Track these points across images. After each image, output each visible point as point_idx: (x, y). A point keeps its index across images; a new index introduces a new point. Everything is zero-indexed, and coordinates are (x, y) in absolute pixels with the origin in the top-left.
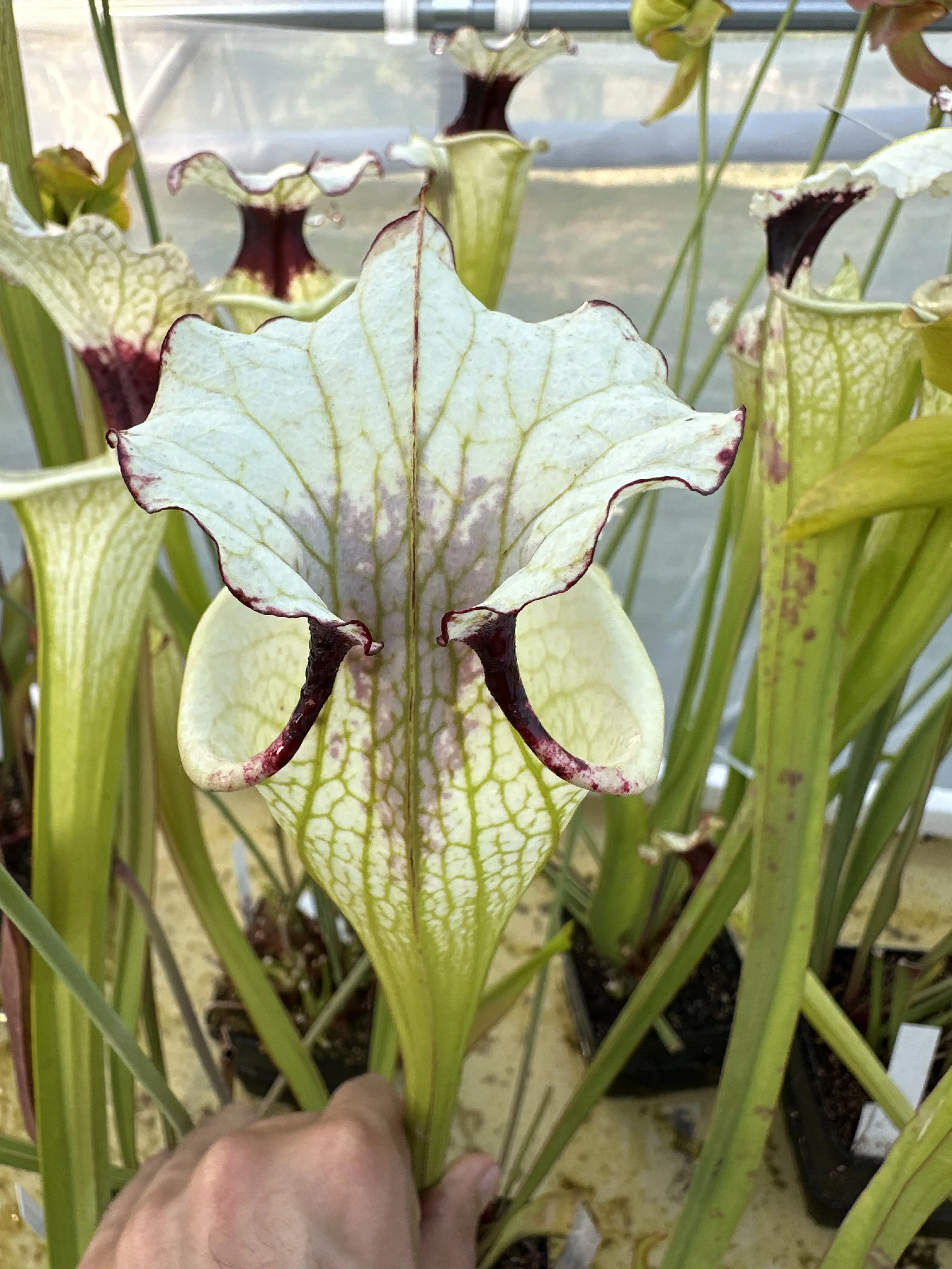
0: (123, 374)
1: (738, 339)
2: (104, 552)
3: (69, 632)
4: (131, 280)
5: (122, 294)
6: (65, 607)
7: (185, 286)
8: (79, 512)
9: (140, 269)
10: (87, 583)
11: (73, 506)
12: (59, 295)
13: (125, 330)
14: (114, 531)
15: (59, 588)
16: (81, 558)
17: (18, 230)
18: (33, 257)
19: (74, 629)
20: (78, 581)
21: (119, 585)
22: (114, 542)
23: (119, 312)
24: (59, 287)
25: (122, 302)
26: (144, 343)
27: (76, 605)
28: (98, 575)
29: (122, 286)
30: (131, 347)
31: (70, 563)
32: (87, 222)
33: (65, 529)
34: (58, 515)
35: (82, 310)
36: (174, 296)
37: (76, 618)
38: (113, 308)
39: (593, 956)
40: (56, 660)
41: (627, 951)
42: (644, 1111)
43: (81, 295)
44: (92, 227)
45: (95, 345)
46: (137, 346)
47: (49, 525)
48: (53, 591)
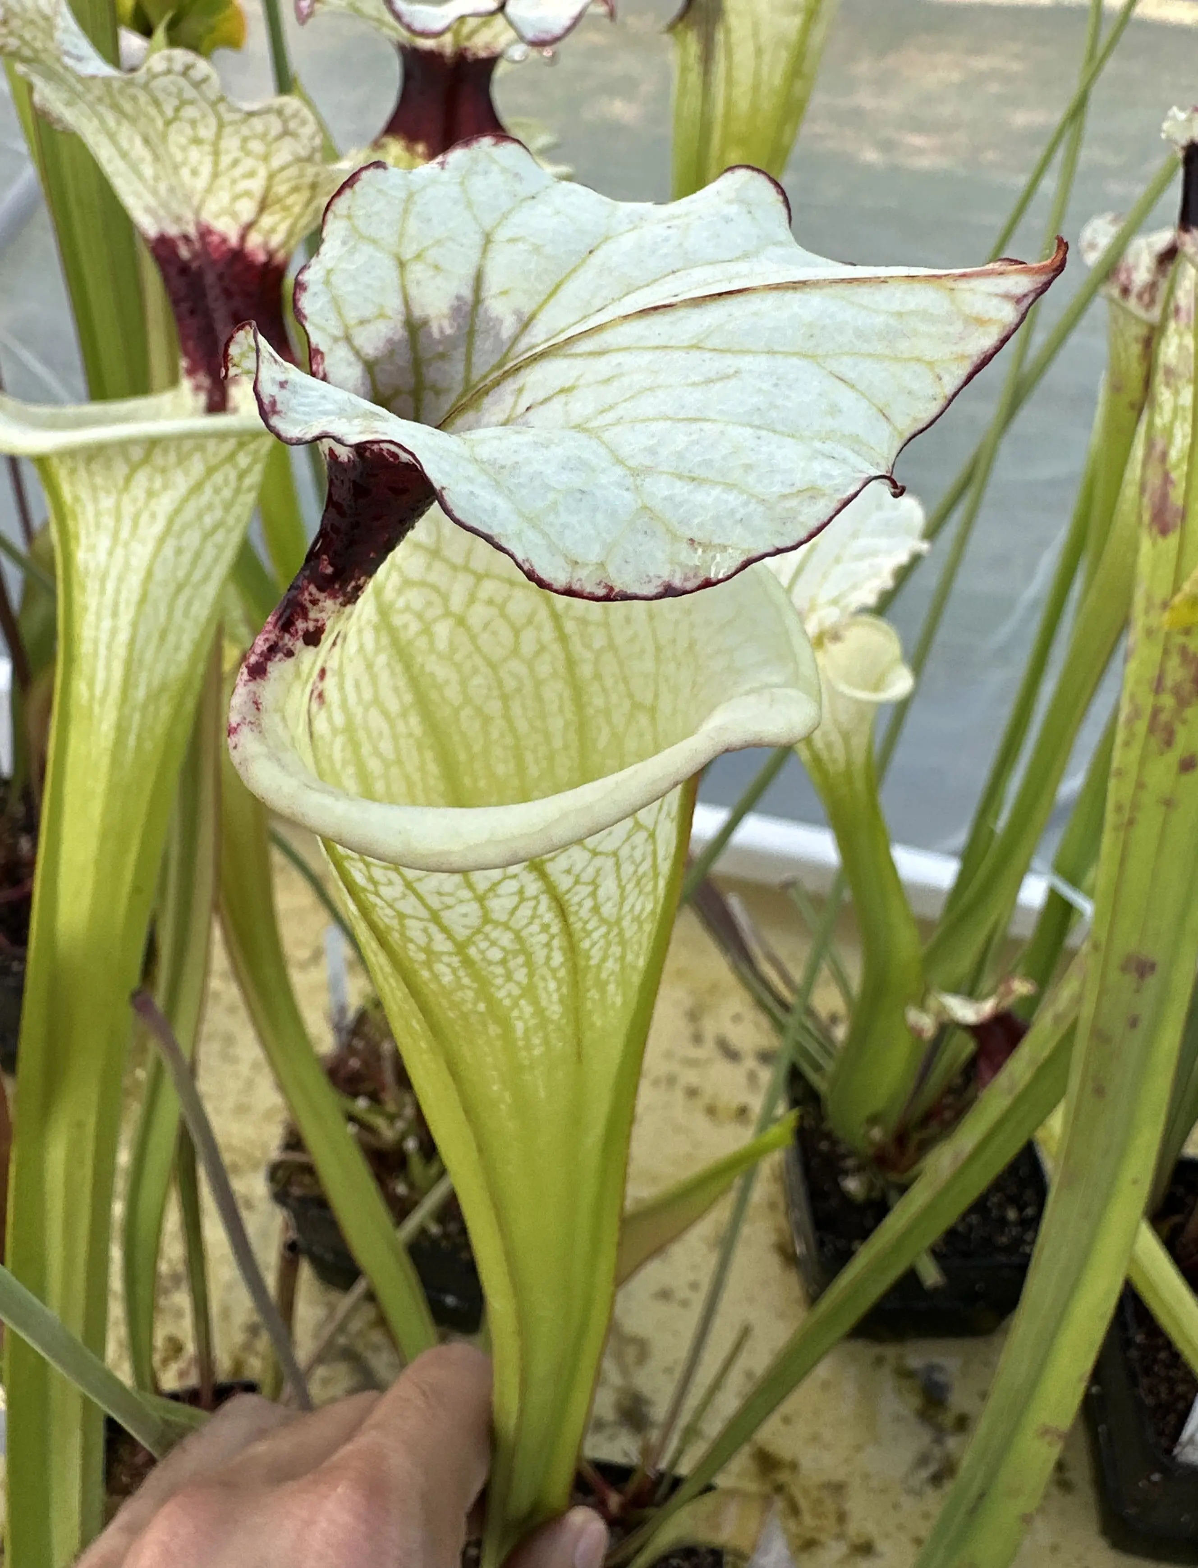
0: (210, 278)
1: (1123, 277)
2: (161, 540)
3: (102, 651)
4: (231, 144)
5: (216, 163)
6: (98, 615)
7: (309, 159)
8: (128, 479)
9: (245, 131)
10: (135, 580)
11: (121, 469)
12: (124, 155)
13: (217, 216)
14: (177, 511)
15: (92, 585)
16: (126, 545)
17: (67, 60)
18: (90, 97)
19: (109, 647)
20: (121, 579)
21: (180, 588)
22: (176, 527)
23: (209, 190)
24: (125, 144)
25: (215, 175)
26: (243, 238)
27: (115, 614)
28: (149, 574)
29: (216, 153)
30: (224, 241)
31: (111, 553)
32: (170, 59)
33: (107, 502)
34: (99, 480)
35: (157, 178)
36: (293, 171)
37: (114, 632)
38: (201, 183)
39: (828, 1136)
40: (80, 688)
41: (877, 1133)
42: (879, 1361)
43: (157, 158)
44: (178, 67)
45: (173, 231)
46: (233, 240)
47: (84, 494)
48: (83, 588)
